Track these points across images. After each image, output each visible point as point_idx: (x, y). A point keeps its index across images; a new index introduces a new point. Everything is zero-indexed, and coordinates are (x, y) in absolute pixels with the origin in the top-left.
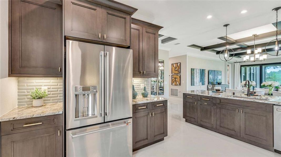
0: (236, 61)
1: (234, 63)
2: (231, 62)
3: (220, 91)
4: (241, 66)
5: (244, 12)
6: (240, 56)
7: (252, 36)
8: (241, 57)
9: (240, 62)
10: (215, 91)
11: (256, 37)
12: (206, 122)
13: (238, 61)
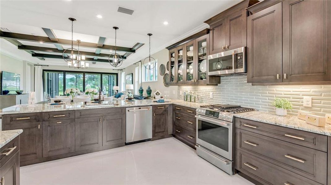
0: (37, 64)
1: (35, 65)
2: (31, 64)
3: (61, 103)
4: (44, 70)
5: (100, 17)
6: (45, 58)
7: (76, 40)
8: (45, 60)
9: (42, 66)
10: (55, 103)
11: (79, 43)
12: (58, 150)
13: (40, 64)
